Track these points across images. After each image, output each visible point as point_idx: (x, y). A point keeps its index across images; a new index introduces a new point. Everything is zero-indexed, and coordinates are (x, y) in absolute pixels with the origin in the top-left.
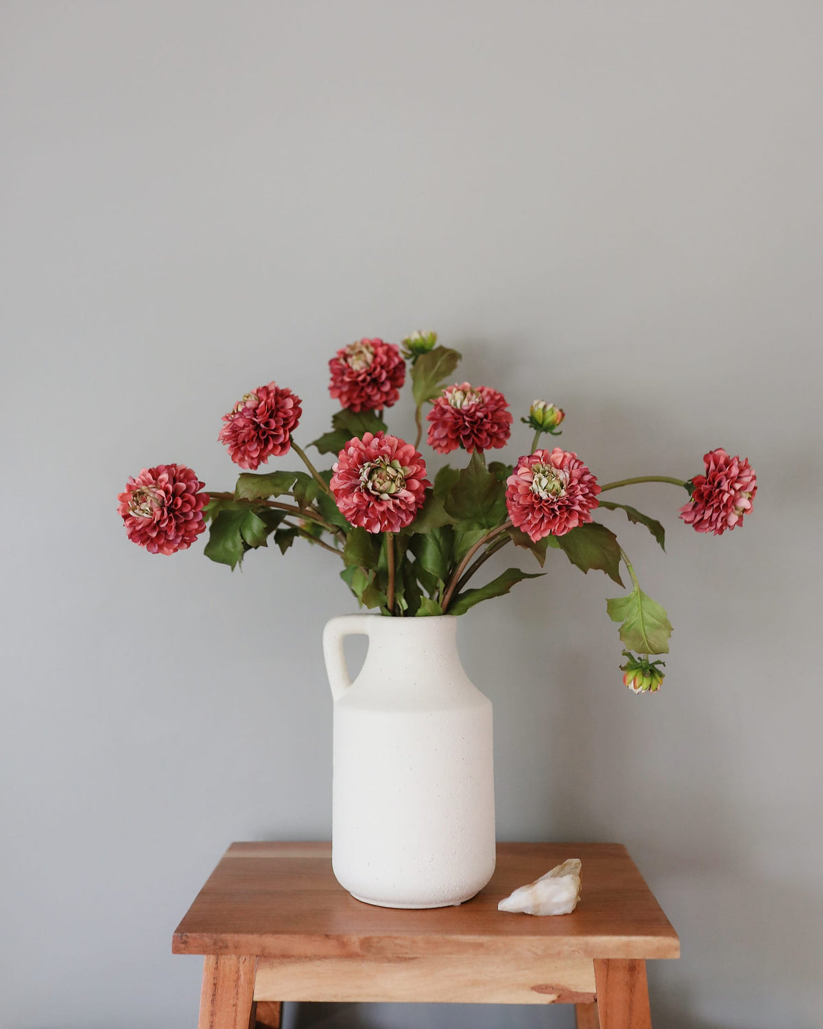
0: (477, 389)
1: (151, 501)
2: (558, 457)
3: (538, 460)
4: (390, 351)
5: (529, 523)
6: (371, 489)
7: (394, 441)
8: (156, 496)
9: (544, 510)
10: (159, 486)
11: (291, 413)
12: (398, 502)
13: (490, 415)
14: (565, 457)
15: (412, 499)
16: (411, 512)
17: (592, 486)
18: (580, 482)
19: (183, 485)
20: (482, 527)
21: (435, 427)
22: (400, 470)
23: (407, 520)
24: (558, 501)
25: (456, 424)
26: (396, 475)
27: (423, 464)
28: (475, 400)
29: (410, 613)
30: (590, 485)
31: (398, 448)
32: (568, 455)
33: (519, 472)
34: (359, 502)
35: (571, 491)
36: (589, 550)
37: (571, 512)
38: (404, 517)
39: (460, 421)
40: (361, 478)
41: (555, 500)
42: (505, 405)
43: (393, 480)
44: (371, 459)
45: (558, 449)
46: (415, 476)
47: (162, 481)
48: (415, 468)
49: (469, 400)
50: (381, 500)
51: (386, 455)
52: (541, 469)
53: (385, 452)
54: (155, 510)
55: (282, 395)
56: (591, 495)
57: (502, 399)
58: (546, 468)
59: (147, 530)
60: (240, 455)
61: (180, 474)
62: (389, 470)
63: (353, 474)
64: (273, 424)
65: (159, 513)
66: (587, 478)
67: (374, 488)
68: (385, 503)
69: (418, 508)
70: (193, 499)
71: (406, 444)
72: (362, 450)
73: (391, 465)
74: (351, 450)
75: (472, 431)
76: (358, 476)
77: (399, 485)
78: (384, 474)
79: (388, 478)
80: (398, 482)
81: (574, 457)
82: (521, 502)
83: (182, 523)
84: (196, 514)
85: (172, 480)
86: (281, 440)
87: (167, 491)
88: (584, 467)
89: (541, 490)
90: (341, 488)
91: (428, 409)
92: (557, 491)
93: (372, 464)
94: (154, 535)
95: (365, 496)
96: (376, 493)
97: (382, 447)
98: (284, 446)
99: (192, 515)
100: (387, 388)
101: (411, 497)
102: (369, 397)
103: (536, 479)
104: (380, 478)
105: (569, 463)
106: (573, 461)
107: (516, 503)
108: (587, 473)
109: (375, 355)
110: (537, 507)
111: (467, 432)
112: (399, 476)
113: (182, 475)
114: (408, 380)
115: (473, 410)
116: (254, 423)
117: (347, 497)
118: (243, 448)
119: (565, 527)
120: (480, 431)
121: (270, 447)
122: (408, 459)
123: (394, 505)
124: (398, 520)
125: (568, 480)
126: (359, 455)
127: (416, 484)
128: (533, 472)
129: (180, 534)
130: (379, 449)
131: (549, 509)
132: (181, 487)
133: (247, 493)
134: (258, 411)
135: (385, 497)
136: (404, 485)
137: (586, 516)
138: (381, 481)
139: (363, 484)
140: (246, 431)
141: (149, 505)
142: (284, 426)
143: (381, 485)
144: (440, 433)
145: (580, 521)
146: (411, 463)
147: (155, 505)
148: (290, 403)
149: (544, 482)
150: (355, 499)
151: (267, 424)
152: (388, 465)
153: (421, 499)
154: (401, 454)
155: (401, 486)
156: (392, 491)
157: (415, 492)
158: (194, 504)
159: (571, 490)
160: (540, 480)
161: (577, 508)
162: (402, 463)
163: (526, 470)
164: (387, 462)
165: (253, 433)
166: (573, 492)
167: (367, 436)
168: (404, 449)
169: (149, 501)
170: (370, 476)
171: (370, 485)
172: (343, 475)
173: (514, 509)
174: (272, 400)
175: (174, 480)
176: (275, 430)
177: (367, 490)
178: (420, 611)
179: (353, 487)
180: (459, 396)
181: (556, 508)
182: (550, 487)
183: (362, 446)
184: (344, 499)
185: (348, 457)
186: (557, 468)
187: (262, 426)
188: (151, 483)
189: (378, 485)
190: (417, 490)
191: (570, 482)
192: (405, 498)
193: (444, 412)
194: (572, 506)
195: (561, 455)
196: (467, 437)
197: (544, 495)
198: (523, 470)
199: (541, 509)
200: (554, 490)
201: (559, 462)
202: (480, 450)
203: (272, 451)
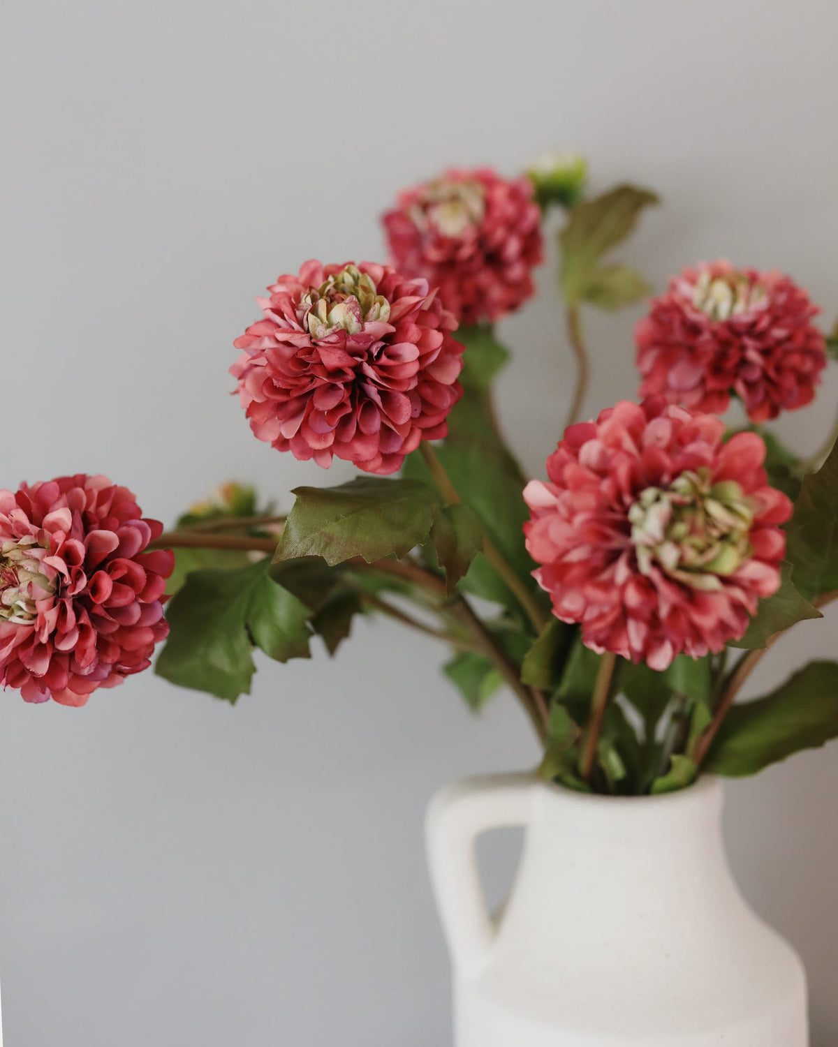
1: (30, 585)
8: (42, 570)
10: (47, 542)
12: (738, 594)
15: (773, 583)
19: (110, 536)
26: (731, 521)
28: (761, 300)
39: (733, 351)
42: (814, 311)
47: (54, 527)
49: (748, 301)
54: (42, 606)
59: (21, 656)
61: (99, 504)
62: (715, 508)
63: (610, 520)
65: (51, 616)
70: (139, 571)
74: (590, 450)
76: (624, 527)
79: (714, 533)
83: (113, 635)
84: (146, 608)
85: (80, 524)
87: (68, 555)
93: (670, 496)
94: (42, 668)
99: (136, 611)
100: (517, 271)
102: (481, 294)
113: (105, 509)
115: (764, 323)
126: (633, 470)
127: (774, 542)
129: (109, 661)
132: (107, 543)
135: (709, 583)
141: (25, 594)
143: (699, 553)
147: (42, 593)
158: (144, 583)
168: (736, 445)
169: (24, 585)
175: (86, 522)
180: (721, 291)
188: (26, 532)
189: (691, 553)
192: (754, 582)
196: (752, 387)
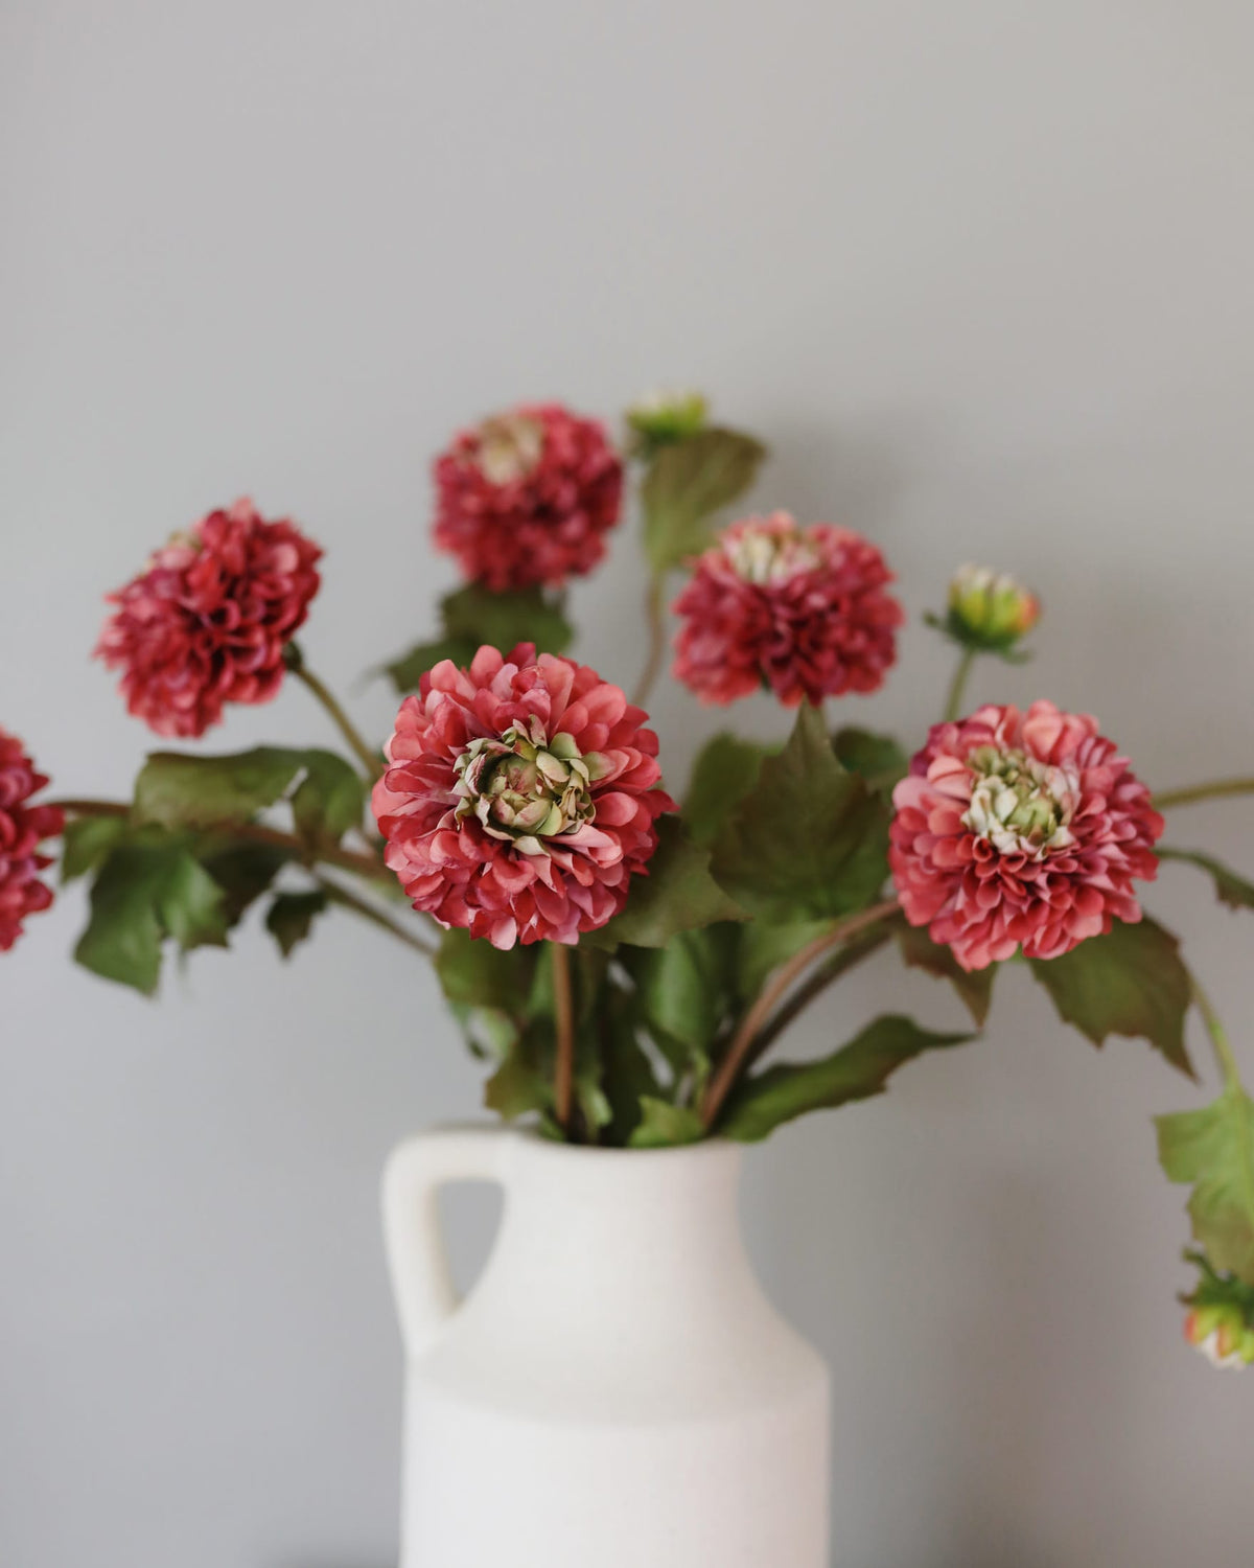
0: (810, 531)
2: (1045, 729)
3: (987, 737)
4: (587, 435)
5: (958, 918)
6: (485, 821)
7: (563, 674)
9: (1006, 886)
11: (287, 585)
12: (567, 861)
13: (846, 606)
14: (1065, 729)
15: (612, 853)
16: (614, 891)
17: (1144, 814)
18: (1113, 805)
20: (817, 913)
21: (694, 633)
22: (576, 764)
23: (597, 913)
24: (1046, 862)
25: (750, 626)
26: (563, 779)
27: (649, 745)
28: (805, 561)
29: (614, 1137)
30: (1138, 813)
31: (576, 696)
32: (1076, 725)
33: (935, 770)
34: (448, 861)
35: (1086, 830)
36: (1112, 984)
37: (1082, 892)
38: (587, 904)
39: (763, 620)
40: (459, 789)
41: (1039, 857)
42: (885, 577)
43: (554, 797)
44: (493, 727)
45: (1044, 706)
46: (624, 782)
48: (623, 760)
49: (790, 561)
50: (519, 854)
51: (534, 718)
52: (997, 764)
53: (532, 707)
55: (266, 535)
56: (1141, 843)
57: (876, 562)
58: (1013, 760)
60: (147, 702)
62: (545, 763)
63: (434, 771)
64: (234, 617)
66: (1128, 793)
67: (494, 817)
68: (528, 867)
69: (635, 874)
71: (602, 683)
72: (463, 701)
73: (550, 748)
74: (435, 698)
75: (795, 648)
76: (452, 779)
77: (572, 812)
78: (528, 775)
79: (539, 789)
80: (570, 803)
81: (1089, 731)
82: (937, 860)
84: (16, 866)
86: (258, 660)
88: (1118, 759)
89: (996, 826)
90: (400, 812)
91: (680, 585)
92: (1045, 829)
93: (493, 744)
95: (466, 845)
96: (502, 836)
97: (524, 691)
98: (266, 680)
100: (574, 527)
101: (609, 847)
102: (527, 554)
103: (982, 792)
104: (516, 789)
105: (1079, 748)
106: (1090, 742)
107: (921, 861)
108: (1125, 778)
109: (548, 444)
110: (984, 876)
111: (781, 649)
112: (575, 783)
114: (631, 508)
115: (798, 589)
116: (184, 612)
117: (415, 842)
118: (154, 683)
119: (1063, 935)
120: (817, 646)
121: (227, 679)
122: (603, 731)
123: (558, 870)
124: (571, 914)
125: (1078, 796)
126: (454, 715)
127: (627, 808)
128: (973, 771)
130: (516, 699)
131: (1020, 883)
133: (167, 805)
134: (194, 578)
135: (531, 845)
136: (588, 812)
137: (1124, 903)
138: (517, 797)
139: (463, 805)
140: (158, 633)
142: (268, 620)
143: (517, 810)
144: (709, 648)
145: (1107, 916)
146: (613, 743)
148: (288, 559)
149: (1007, 801)
150: (436, 853)
151: (219, 616)
152: (540, 748)
153: (641, 850)
154: (582, 713)
155: (581, 813)
156: (553, 828)
157: (625, 833)
158: (13, 838)
159: (1085, 826)
160: (994, 794)
161: (1102, 880)
162: (585, 744)
163: (953, 764)
164: (539, 736)
165: (177, 639)
166: (1092, 834)
167: (486, 656)
168: (595, 698)
170: (484, 782)
171: (483, 810)
172: (403, 777)
173: (914, 876)
174: (233, 549)
176: (243, 631)
177: (472, 821)
178: (642, 1134)
179: (436, 811)
180: (760, 549)
181: (1042, 880)
182: (1024, 817)
183: (465, 688)
184: (408, 847)
185: (422, 722)
186: (1039, 757)
187: (206, 620)
189: (506, 811)
190: (629, 824)
191: (1084, 804)
192: (593, 850)
193: (717, 591)
194: (1090, 875)
195: (1056, 725)
196: (781, 663)
197: (1006, 843)
198: (943, 765)
199: (995, 882)
200: (1037, 829)
201: (1047, 742)
202: (815, 696)
203: (232, 694)
